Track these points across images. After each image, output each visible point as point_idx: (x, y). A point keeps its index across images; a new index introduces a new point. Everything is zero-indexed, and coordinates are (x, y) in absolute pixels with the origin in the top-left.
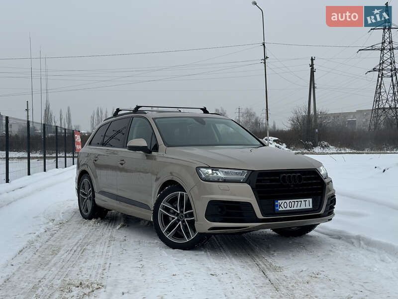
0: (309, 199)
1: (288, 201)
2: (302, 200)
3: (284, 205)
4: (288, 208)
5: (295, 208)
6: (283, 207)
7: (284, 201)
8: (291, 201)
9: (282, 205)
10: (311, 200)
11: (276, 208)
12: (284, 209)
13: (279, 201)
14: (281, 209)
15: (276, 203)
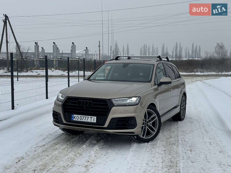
0: (94, 117)
1: (80, 116)
2: (89, 117)
3: (77, 118)
4: (79, 120)
5: (84, 120)
6: (76, 119)
7: (77, 115)
8: (82, 116)
9: (76, 118)
10: (95, 118)
11: (72, 119)
12: (77, 120)
13: (74, 115)
14: (74, 120)
15: (73, 116)
